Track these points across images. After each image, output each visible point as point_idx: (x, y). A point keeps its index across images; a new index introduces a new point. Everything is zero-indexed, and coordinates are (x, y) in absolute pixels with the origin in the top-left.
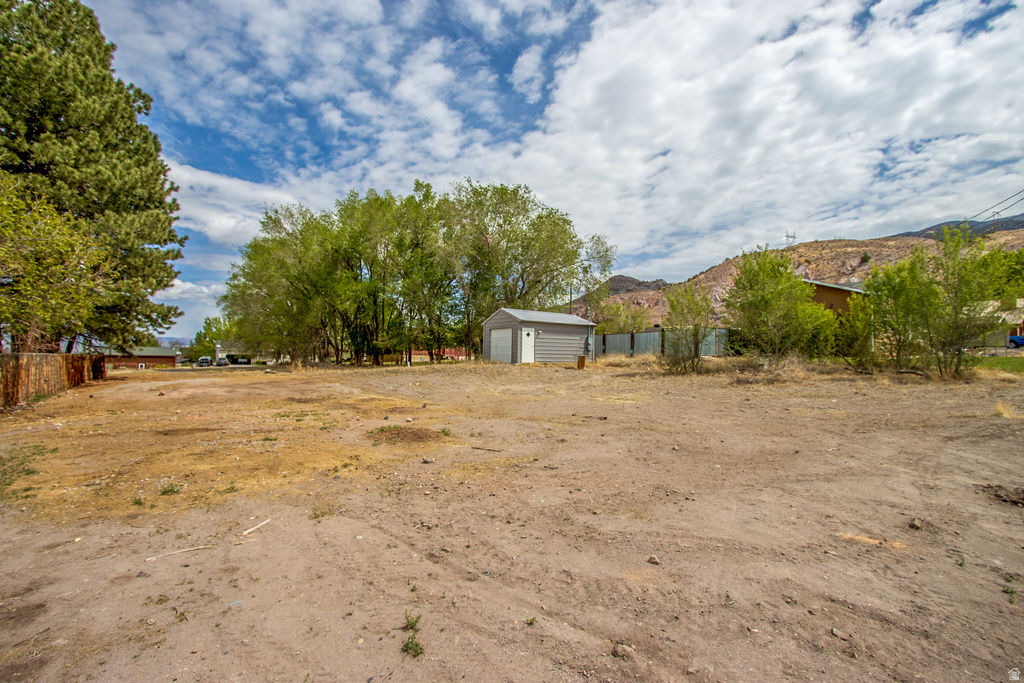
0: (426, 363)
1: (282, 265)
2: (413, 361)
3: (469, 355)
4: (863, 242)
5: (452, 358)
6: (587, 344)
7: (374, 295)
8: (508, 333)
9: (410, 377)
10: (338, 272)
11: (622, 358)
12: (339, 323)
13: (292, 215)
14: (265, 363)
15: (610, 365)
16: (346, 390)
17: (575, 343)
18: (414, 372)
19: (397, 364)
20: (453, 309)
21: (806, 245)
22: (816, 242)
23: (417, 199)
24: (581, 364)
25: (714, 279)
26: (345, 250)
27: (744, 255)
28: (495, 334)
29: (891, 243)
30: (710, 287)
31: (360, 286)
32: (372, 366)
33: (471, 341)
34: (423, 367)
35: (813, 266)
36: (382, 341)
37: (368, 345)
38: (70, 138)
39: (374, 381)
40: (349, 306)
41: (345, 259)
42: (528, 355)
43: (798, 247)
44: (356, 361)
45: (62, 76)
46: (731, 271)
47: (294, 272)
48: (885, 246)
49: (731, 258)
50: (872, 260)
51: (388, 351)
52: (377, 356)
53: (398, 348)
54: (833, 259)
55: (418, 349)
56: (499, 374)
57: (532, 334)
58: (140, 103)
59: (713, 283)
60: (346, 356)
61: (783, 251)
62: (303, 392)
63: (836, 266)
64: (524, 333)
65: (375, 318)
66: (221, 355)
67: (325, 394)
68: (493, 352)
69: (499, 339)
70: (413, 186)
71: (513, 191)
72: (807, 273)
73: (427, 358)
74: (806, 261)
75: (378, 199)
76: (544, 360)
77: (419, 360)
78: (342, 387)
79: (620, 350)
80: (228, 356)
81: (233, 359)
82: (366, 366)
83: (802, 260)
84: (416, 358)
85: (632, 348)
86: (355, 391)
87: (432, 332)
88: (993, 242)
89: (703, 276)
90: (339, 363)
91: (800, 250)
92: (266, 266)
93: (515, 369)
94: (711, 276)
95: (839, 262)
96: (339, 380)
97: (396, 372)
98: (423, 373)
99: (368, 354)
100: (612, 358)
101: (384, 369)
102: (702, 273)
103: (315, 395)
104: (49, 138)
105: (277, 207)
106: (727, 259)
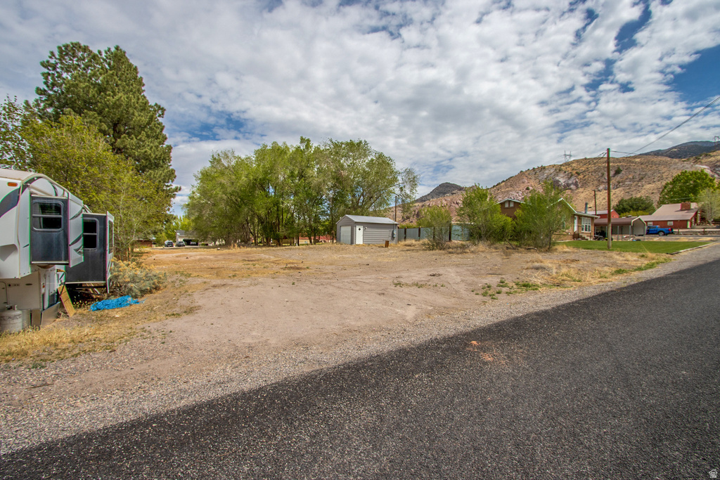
0: (307, 244)
1: (222, 185)
2: (300, 243)
3: (333, 239)
4: (617, 159)
5: (325, 241)
6: (393, 234)
7: (276, 204)
8: (349, 228)
9: (297, 251)
10: (257, 192)
11: (413, 242)
12: (256, 220)
13: (228, 157)
14: (207, 245)
15: (406, 245)
16: (267, 257)
17: (386, 234)
18: (299, 249)
19: (291, 245)
20: (323, 213)
21: (577, 161)
22: (586, 159)
23: (302, 148)
24: (387, 244)
25: (511, 186)
26: (260, 179)
27: (534, 169)
28: (343, 229)
29: (637, 160)
30: (508, 191)
31: (269, 200)
32: (276, 246)
33: (331, 232)
34: (304, 247)
35: (581, 176)
36: (282, 231)
37: (274, 234)
38: (133, 136)
39: (280, 253)
40: (262, 212)
41: (261, 184)
42: (359, 239)
43: (572, 162)
44: (267, 244)
45: (128, 106)
46: (524, 180)
47: (229, 190)
48: (633, 162)
49: (524, 170)
50: (623, 172)
51: (285, 238)
52: (279, 241)
53: (291, 236)
54: (595, 171)
55: (302, 236)
56: (343, 250)
57: (362, 229)
58: (160, 112)
59: (510, 189)
60: (259, 240)
61: (561, 165)
62: (247, 257)
63: (597, 177)
64: (357, 228)
65: (278, 218)
66: (180, 240)
67: (257, 258)
68: (342, 239)
69: (345, 231)
70: (299, 140)
71: (357, 144)
72: (576, 182)
73: (308, 242)
74: (577, 173)
75: (279, 149)
76: (367, 243)
77: (304, 243)
78: (265, 256)
79: (413, 237)
80: (184, 240)
81: (188, 242)
82: (273, 246)
83: (574, 172)
84: (302, 242)
85: (419, 236)
86: (272, 257)
87: (311, 226)
88: (712, 159)
89: (503, 183)
90: (256, 244)
91: (574, 165)
92: (214, 188)
93: (351, 247)
94: (509, 184)
95: (600, 174)
96: (263, 252)
97: (291, 249)
98: (304, 249)
99: (274, 239)
100: (408, 242)
101: (284, 248)
102: (503, 181)
103: (254, 259)
104: (125, 137)
105: (219, 152)
106: (521, 172)
